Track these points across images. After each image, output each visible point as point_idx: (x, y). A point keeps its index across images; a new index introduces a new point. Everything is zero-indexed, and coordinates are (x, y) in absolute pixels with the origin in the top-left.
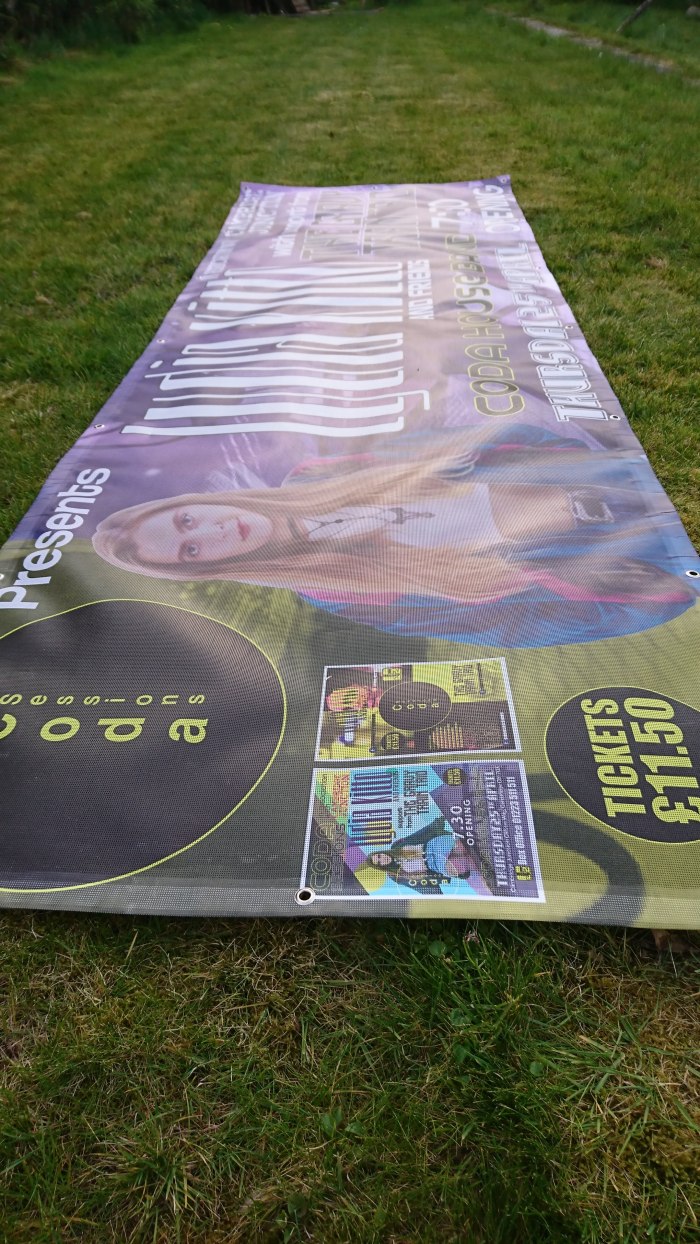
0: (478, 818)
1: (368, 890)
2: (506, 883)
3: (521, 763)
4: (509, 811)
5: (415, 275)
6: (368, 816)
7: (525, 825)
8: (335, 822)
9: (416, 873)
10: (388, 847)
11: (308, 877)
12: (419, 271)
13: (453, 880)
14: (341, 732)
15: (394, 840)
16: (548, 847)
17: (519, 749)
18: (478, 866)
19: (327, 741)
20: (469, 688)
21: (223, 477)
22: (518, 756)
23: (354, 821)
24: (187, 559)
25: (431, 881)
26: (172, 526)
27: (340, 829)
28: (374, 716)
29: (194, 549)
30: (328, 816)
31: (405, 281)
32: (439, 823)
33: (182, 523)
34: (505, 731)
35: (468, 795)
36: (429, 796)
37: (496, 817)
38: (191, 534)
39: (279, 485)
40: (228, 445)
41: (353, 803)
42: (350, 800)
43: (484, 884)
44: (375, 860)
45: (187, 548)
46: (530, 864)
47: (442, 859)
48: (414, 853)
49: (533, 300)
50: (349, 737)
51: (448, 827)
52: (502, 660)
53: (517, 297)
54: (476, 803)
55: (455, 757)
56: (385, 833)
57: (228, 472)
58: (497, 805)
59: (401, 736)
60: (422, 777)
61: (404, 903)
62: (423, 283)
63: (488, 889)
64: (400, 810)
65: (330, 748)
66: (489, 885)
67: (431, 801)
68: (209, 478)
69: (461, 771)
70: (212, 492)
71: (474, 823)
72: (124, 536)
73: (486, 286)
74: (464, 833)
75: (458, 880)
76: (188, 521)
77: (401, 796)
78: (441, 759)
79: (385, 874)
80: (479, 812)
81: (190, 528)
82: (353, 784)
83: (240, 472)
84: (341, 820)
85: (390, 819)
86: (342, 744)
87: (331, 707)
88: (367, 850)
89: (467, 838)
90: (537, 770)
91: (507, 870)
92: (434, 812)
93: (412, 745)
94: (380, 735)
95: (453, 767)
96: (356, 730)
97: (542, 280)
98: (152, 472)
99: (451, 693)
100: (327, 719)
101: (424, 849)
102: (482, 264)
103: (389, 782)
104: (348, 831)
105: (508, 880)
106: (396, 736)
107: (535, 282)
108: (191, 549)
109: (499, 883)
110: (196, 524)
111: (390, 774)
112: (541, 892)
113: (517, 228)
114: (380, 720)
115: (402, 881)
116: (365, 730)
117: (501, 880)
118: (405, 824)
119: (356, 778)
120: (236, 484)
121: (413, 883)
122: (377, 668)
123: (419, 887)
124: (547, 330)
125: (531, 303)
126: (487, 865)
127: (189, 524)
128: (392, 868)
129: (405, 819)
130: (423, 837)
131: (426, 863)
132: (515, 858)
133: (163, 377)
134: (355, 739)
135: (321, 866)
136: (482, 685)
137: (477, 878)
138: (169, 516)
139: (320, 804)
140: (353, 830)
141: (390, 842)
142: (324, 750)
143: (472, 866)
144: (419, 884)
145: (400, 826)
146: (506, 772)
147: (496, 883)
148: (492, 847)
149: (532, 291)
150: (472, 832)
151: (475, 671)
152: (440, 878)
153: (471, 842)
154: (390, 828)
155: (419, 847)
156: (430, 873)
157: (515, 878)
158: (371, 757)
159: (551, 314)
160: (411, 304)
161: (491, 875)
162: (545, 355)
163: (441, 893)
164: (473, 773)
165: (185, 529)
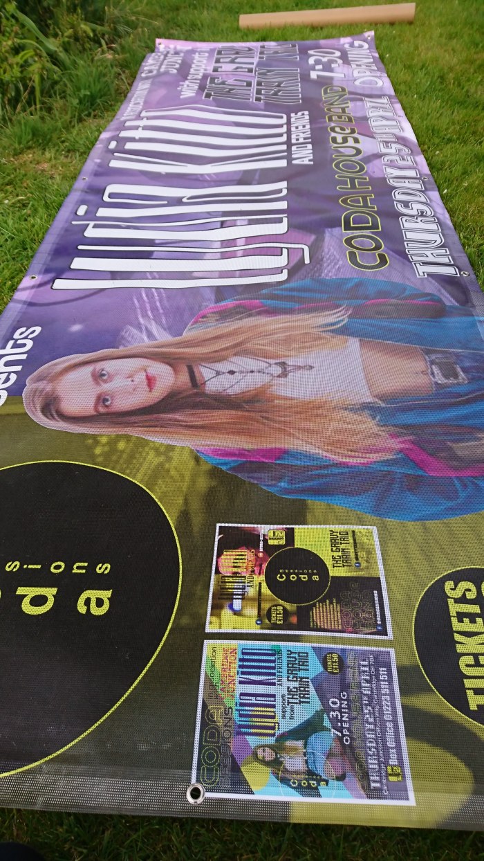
0: (354, 714)
1: (253, 788)
2: (378, 785)
3: (392, 651)
4: (381, 706)
5: (297, 128)
6: (253, 700)
7: (395, 721)
8: (223, 704)
9: (297, 773)
10: (272, 741)
11: (198, 769)
12: (300, 123)
13: (331, 782)
14: (231, 597)
15: (278, 733)
16: (417, 745)
17: (390, 636)
18: (353, 768)
19: (217, 608)
20: (344, 560)
21: (134, 331)
22: (389, 644)
23: (242, 705)
24: (102, 410)
25: (310, 783)
26: (91, 379)
27: (227, 712)
28: (260, 584)
29: (107, 400)
30: (217, 697)
31: (289, 132)
32: (319, 716)
33: (98, 377)
34: (378, 613)
35: (345, 687)
36: (311, 685)
37: (370, 713)
38: (106, 387)
39: (181, 335)
40: (140, 298)
41: (241, 682)
42: (237, 679)
43: (358, 785)
44: (260, 753)
45: (101, 399)
46: (401, 765)
47: (321, 757)
48: (295, 749)
49: (394, 147)
50: (237, 604)
51: (327, 723)
52: (374, 529)
53: (381, 145)
54: (352, 697)
55: (334, 640)
56: (270, 724)
57: (139, 327)
58: (370, 698)
59: (285, 609)
60: (303, 659)
61: (286, 805)
62: (303, 133)
63: (362, 792)
64: (283, 696)
65: (219, 616)
66: (363, 787)
67: (311, 689)
68: (123, 333)
69: (339, 657)
70: (125, 346)
71: (351, 719)
72: (49, 388)
73: (355, 135)
74: (340, 730)
75: (336, 782)
76: (104, 375)
77: (285, 679)
78: (321, 640)
79: (269, 770)
80: (354, 707)
81: (105, 381)
82: (240, 660)
83: (149, 326)
84: (229, 702)
85: (274, 706)
86: (230, 612)
87: (221, 570)
88: (253, 741)
89: (344, 735)
90: (406, 662)
91: (379, 771)
92: (315, 704)
93: (294, 620)
94: (265, 606)
95: (332, 651)
96: (244, 597)
97: (402, 129)
98: (76, 328)
99: (329, 563)
100: (217, 582)
101: (305, 746)
102: (352, 115)
103: (274, 661)
104: (235, 715)
105: (380, 782)
106: (280, 609)
107: (396, 131)
108: (106, 400)
109: (373, 785)
110: (111, 378)
111: (276, 652)
112: (411, 794)
113: (380, 83)
114: (266, 590)
115: (284, 781)
116: (252, 599)
117: (375, 782)
118: (288, 715)
119: (243, 654)
120: (145, 338)
121: (294, 783)
122: (264, 529)
123: (299, 788)
124: (407, 181)
125: (393, 151)
126: (361, 766)
127: (105, 378)
128: (276, 764)
129: (288, 709)
130: (305, 731)
131: (307, 762)
132: (387, 757)
133: (88, 225)
134: (242, 607)
135: (211, 757)
136: (357, 559)
137: (353, 780)
138: (89, 369)
139: (210, 684)
140: (241, 715)
141: (273, 735)
142: (215, 619)
143: (348, 767)
144: (300, 784)
145: (284, 717)
146: (380, 662)
147: (369, 785)
148: (365, 747)
149: (394, 140)
150: (349, 729)
151: (351, 540)
152: (319, 780)
153: (347, 741)
154: (273, 717)
155: (300, 743)
156: (311, 774)
157: (387, 779)
158: (256, 630)
159: (410, 163)
160: (294, 148)
161: (365, 776)
162: (406, 204)
163: (319, 796)
164: (349, 661)
165: (101, 382)
